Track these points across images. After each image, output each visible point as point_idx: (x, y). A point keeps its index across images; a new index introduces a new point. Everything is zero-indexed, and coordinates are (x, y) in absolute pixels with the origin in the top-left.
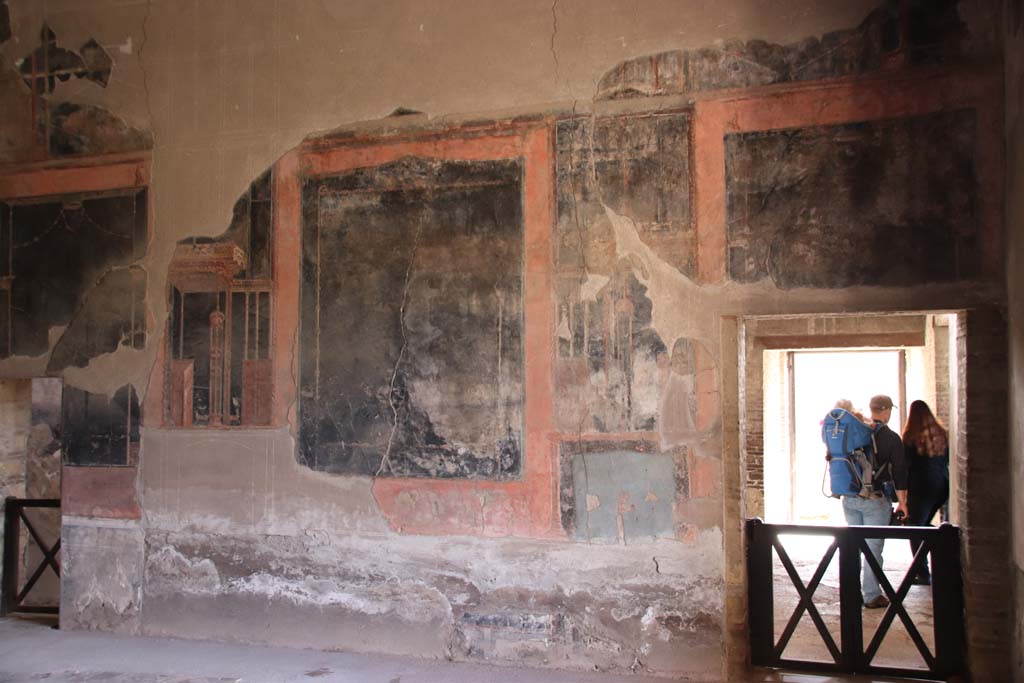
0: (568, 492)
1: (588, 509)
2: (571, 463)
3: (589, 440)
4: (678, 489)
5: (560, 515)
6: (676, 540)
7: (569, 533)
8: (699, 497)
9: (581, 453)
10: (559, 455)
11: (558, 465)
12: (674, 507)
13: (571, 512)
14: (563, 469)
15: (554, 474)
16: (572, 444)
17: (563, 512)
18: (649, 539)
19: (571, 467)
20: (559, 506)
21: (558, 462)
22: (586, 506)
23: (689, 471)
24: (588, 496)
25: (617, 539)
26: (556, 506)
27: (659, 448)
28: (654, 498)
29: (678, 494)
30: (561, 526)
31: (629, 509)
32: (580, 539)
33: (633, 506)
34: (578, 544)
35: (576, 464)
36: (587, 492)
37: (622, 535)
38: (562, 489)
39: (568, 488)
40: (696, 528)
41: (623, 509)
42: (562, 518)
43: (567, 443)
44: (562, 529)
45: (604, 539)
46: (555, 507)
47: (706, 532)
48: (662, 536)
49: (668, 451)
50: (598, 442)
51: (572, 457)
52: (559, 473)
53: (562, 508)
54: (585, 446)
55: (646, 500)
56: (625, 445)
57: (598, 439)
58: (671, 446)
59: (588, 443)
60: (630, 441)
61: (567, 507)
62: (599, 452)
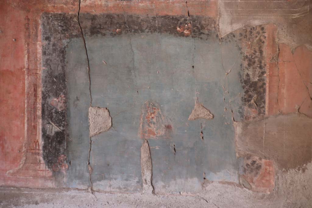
0: (56, 102)
1: (92, 133)
2: (63, 52)
3: (94, 12)
4: (247, 100)
5: (41, 142)
6: (240, 185)
7: (56, 174)
8: (282, 113)
9: (81, 35)
10: (40, 37)
11: (40, 55)
12: (239, 129)
13: (61, 137)
14: (47, 63)
15: (31, 72)
16: (65, 19)
17: (46, 136)
18: (194, 183)
19: (63, 61)
20: (40, 127)
21: (40, 50)
22: (88, 127)
23: (267, 69)
24: (92, 111)
25: (140, 183)
26: (35, 127)
27: (217, 29)
28: (203, 113)
29: (246, 108)
30: (43, 161)
31: (162, 132)
32: (76, 184)
33: (168, 127)
34: (73, 193)
35: (72, 55)
36: (90, 104)
37: (147, 175)
38: (44, 98)
39: (57, 95)
40: (275, 167)
41: (151, 132)
42: (45, 147)
43: (56, 17)
44: (43, 166)
45: (118, 182)
46: (33, 129)
47: (292, 171)
48: (216, 178)
49: (232, 35)
50: (109, 16)
51: (65, 42)
52: (42, 71)
53: (44, 131)
54: (88, 24)
55: (191, 117)
56: (157, 23)
57: (112, 12)
58: (237, 26)
59: (94, 18)
60: (166, 17)
61: (54, 129)
62: (113, 35)
